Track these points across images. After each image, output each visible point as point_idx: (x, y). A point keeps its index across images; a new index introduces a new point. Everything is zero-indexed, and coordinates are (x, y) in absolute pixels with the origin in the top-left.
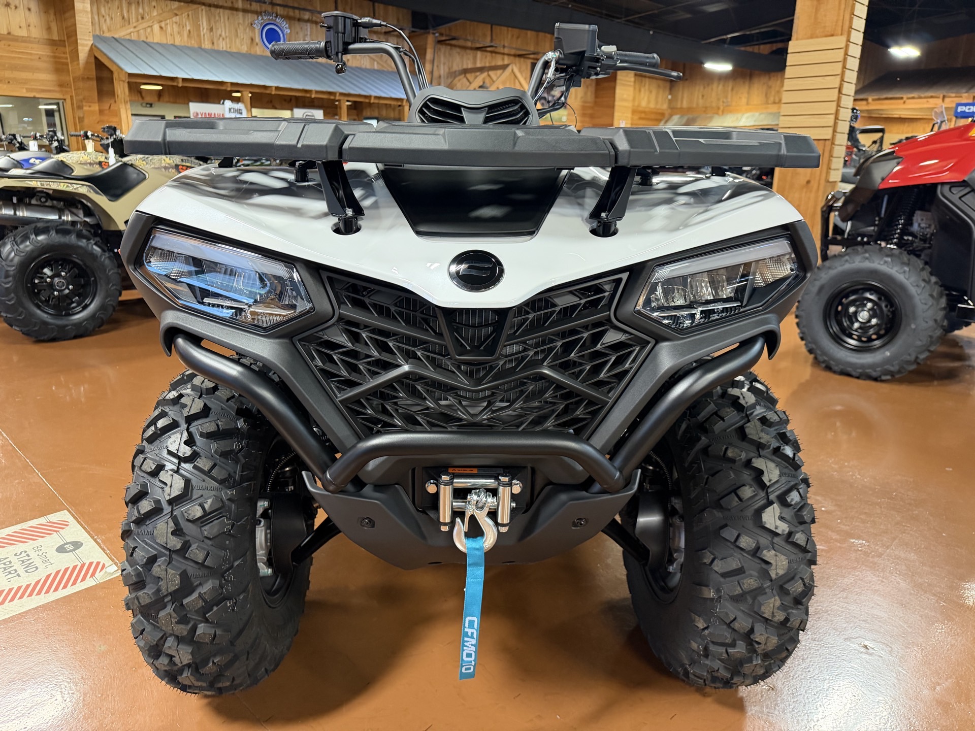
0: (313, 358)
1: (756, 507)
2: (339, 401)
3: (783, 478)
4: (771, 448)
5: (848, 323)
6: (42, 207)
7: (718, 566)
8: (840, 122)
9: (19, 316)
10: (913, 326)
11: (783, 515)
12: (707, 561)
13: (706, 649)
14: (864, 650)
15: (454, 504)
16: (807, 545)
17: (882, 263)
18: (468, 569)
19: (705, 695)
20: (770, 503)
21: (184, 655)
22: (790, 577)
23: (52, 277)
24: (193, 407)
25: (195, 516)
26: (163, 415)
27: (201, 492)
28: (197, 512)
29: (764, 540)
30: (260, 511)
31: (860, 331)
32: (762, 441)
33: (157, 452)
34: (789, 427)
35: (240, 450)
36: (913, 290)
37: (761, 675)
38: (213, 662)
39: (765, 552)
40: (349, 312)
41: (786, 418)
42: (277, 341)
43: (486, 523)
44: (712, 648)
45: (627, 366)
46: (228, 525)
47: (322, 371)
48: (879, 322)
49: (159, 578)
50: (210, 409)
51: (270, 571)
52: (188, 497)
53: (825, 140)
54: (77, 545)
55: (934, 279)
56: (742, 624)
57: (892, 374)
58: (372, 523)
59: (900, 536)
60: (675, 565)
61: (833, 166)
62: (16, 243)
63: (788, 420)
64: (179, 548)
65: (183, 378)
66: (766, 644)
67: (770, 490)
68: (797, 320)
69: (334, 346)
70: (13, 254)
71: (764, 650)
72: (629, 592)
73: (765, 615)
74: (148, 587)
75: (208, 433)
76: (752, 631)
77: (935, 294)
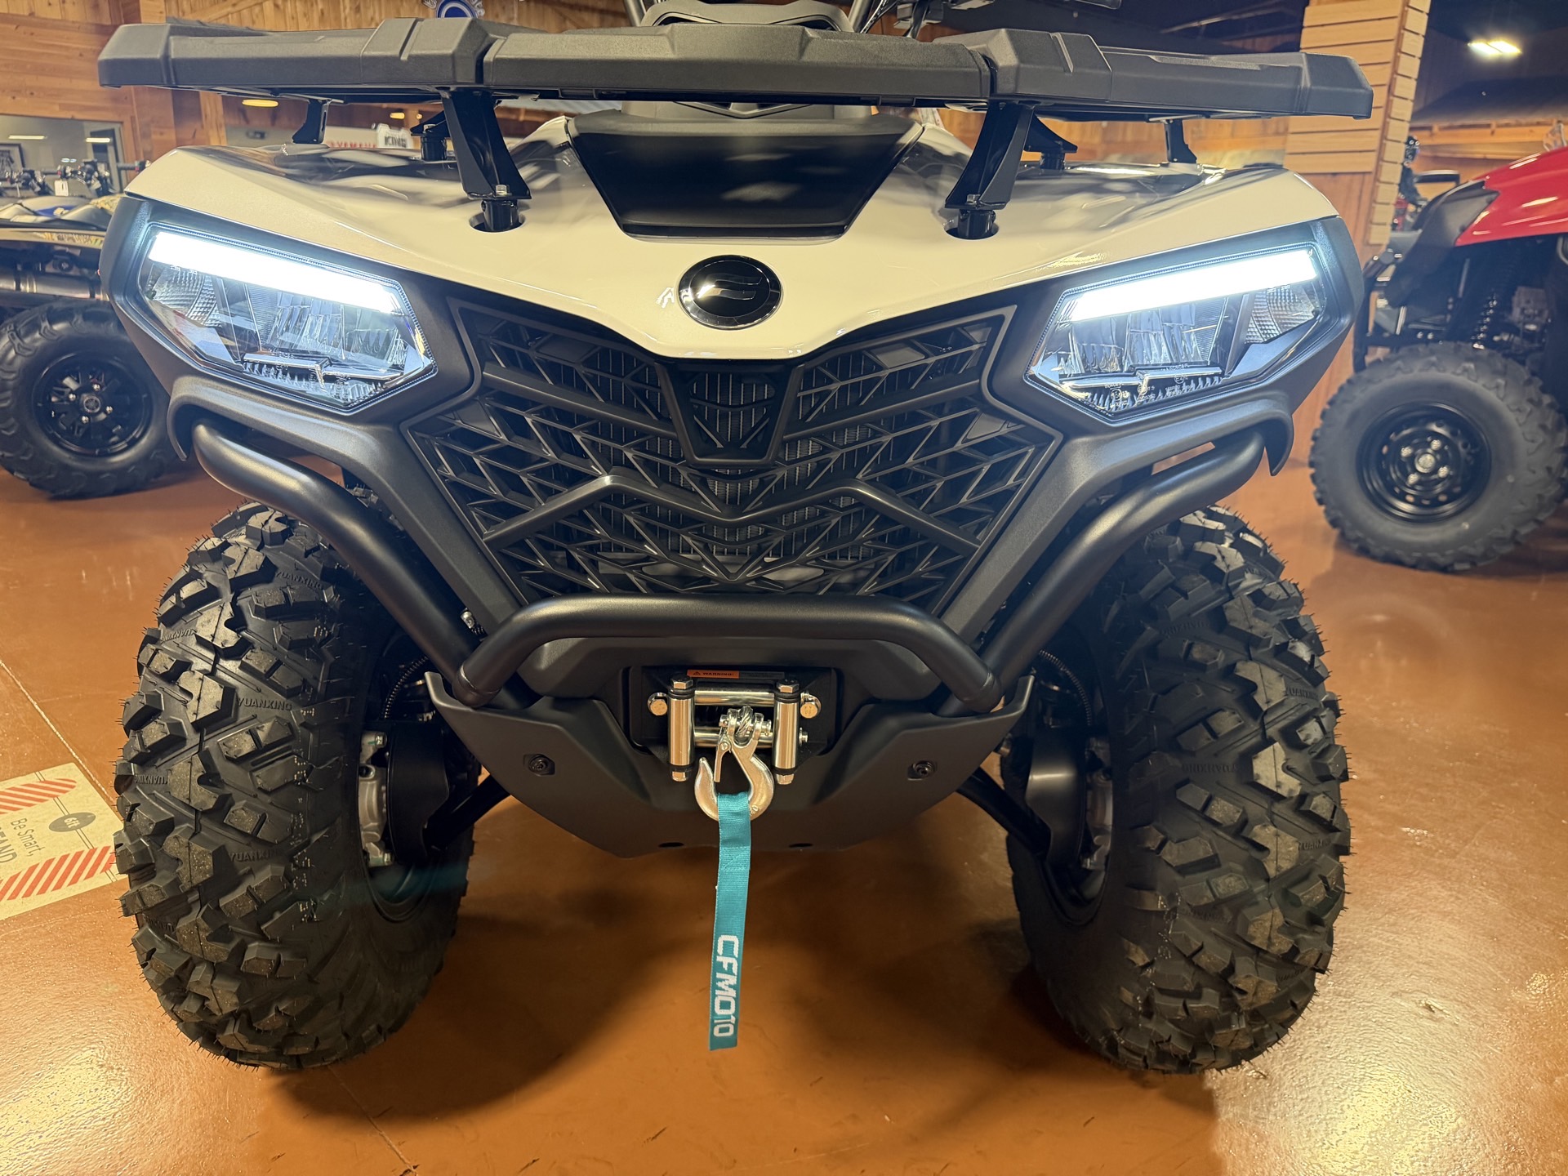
0: (437, 464)
1: (1243, 748)
2: (486, 542)
3: (1292, 698)
4: (1271, 646)
5: (1399, 474)
6: (61, 278)
7: (1173, 854)
8: (1389, 144)
9: (24, 455)
10: (1510, 479)
11: (1291, 764)
12: (1152, 844)
13: (1148, 1002)
14: (1426, 1013)
15: (697, 734)
16: (1333, 817)
17: (1459, 371)
18: (722, 849)
19: (1146, 1085)
20: (1267, 742)
21: (225, 998)
22: (1301, 874)
23: (77, 393)
24: (244, 564)
25: (240, 751)
26: (192, 576)
27: (253, 711)
28: (247, 746)
29: (1255, 808)
30: (368, 751)
31: (1418, 488)
32: (1254, 632)
33: (178, 641)
34: (1302, 613)
35: (325, 640)
36: (1511, 417)
37: (1245, 1050)
38: (277, 1010)
39: (1257, 828)
40: (499, 375)
41: (1297, 594)
42: (372, 428)
43: (753, 768)
44: (1160, 1000)
45: (1011, 481)
46: (301, 768)
47: (454, 486)
48: (1451, 473)
49: (178, 859)
50: (275, 568)
51: (387, 857)
52: (230, 718)
53: (1364, 173)
54: (86, 819)
55: (1547, 399)
56: (1215, 957)
57: (1472, 560)
58: (550, 766)
59: (1489, 823)
60: (1095, 856)
61: (1377, 218)
62: (18, 335)
63: (1302, 601)
64: (211, 807)
65: (234, 516)
66: (1255, 994)
67: (1268, 719)
68: (1312, 471)
69: (478, 441)
70: (13, 353)
71: (1251, 1004)
72: (1016, 908)
73: (1256, 943)
74: (158, 875)
75: (268, 609)
76: (1231, 970)
77: (1549, 424)
